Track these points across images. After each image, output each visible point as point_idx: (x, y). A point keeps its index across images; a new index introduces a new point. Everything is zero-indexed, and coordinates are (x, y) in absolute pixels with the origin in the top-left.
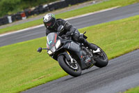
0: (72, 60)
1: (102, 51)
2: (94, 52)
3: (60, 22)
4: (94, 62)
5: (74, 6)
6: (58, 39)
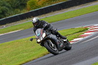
0: (53, 45)
1: (68, 41)
2: (64, 40)
4: (65, 47)
6: (43, 32)
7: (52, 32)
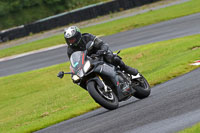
2: (134, 77)
3: (87, 38)
5: (37, 35)
7: (107, 59)
